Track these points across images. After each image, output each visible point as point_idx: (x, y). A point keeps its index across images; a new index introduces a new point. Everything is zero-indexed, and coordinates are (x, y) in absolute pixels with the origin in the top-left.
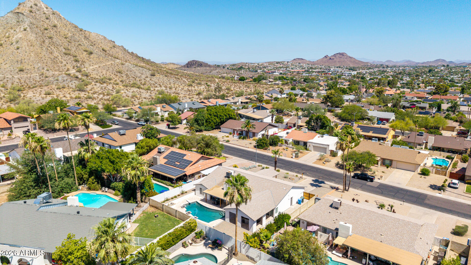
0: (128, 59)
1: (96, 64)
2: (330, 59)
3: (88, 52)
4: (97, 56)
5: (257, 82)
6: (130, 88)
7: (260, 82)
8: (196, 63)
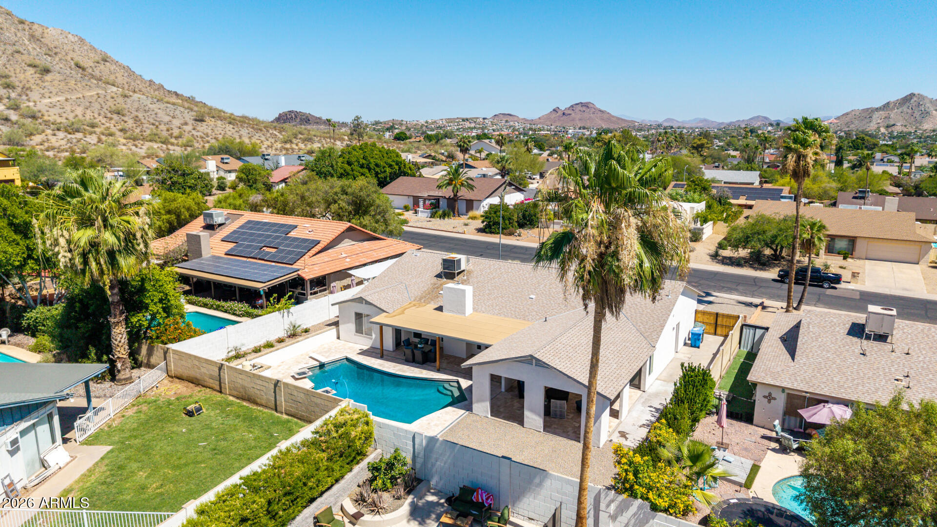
0: (140, 87)
1: (60, 94)
2: (564, 114)
3: (39, 69)
4: (62, 78)
5: (433, 142)
6: (142, 142)
7: (441, 141)
8: (296, 117)
